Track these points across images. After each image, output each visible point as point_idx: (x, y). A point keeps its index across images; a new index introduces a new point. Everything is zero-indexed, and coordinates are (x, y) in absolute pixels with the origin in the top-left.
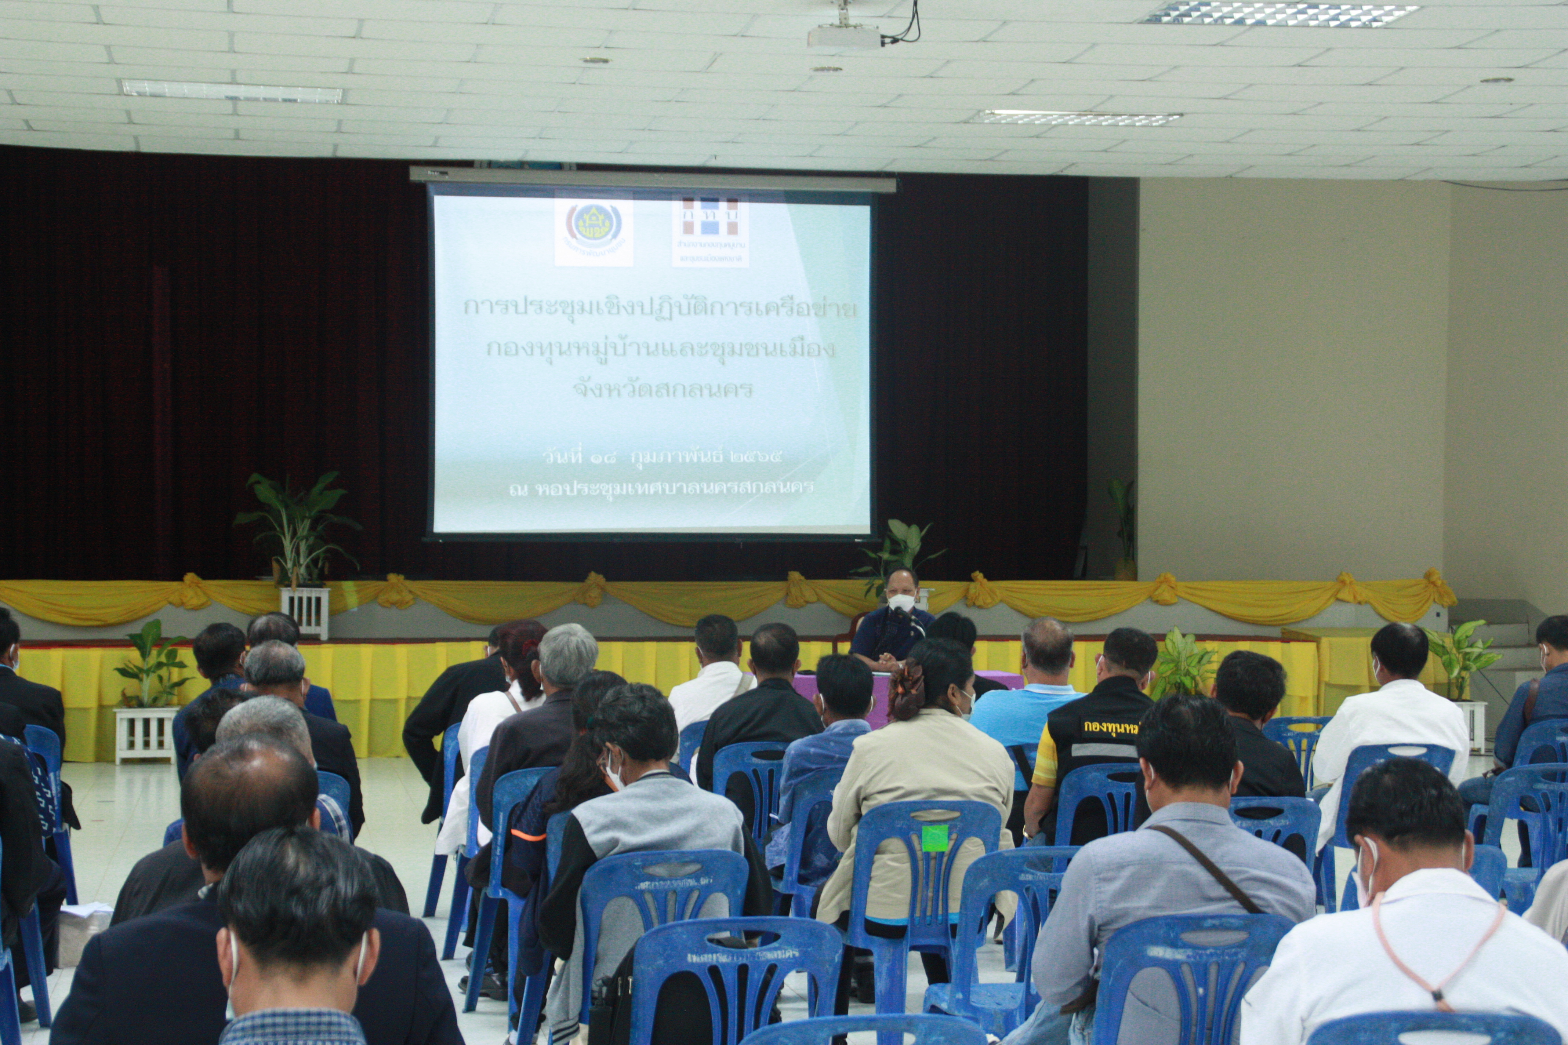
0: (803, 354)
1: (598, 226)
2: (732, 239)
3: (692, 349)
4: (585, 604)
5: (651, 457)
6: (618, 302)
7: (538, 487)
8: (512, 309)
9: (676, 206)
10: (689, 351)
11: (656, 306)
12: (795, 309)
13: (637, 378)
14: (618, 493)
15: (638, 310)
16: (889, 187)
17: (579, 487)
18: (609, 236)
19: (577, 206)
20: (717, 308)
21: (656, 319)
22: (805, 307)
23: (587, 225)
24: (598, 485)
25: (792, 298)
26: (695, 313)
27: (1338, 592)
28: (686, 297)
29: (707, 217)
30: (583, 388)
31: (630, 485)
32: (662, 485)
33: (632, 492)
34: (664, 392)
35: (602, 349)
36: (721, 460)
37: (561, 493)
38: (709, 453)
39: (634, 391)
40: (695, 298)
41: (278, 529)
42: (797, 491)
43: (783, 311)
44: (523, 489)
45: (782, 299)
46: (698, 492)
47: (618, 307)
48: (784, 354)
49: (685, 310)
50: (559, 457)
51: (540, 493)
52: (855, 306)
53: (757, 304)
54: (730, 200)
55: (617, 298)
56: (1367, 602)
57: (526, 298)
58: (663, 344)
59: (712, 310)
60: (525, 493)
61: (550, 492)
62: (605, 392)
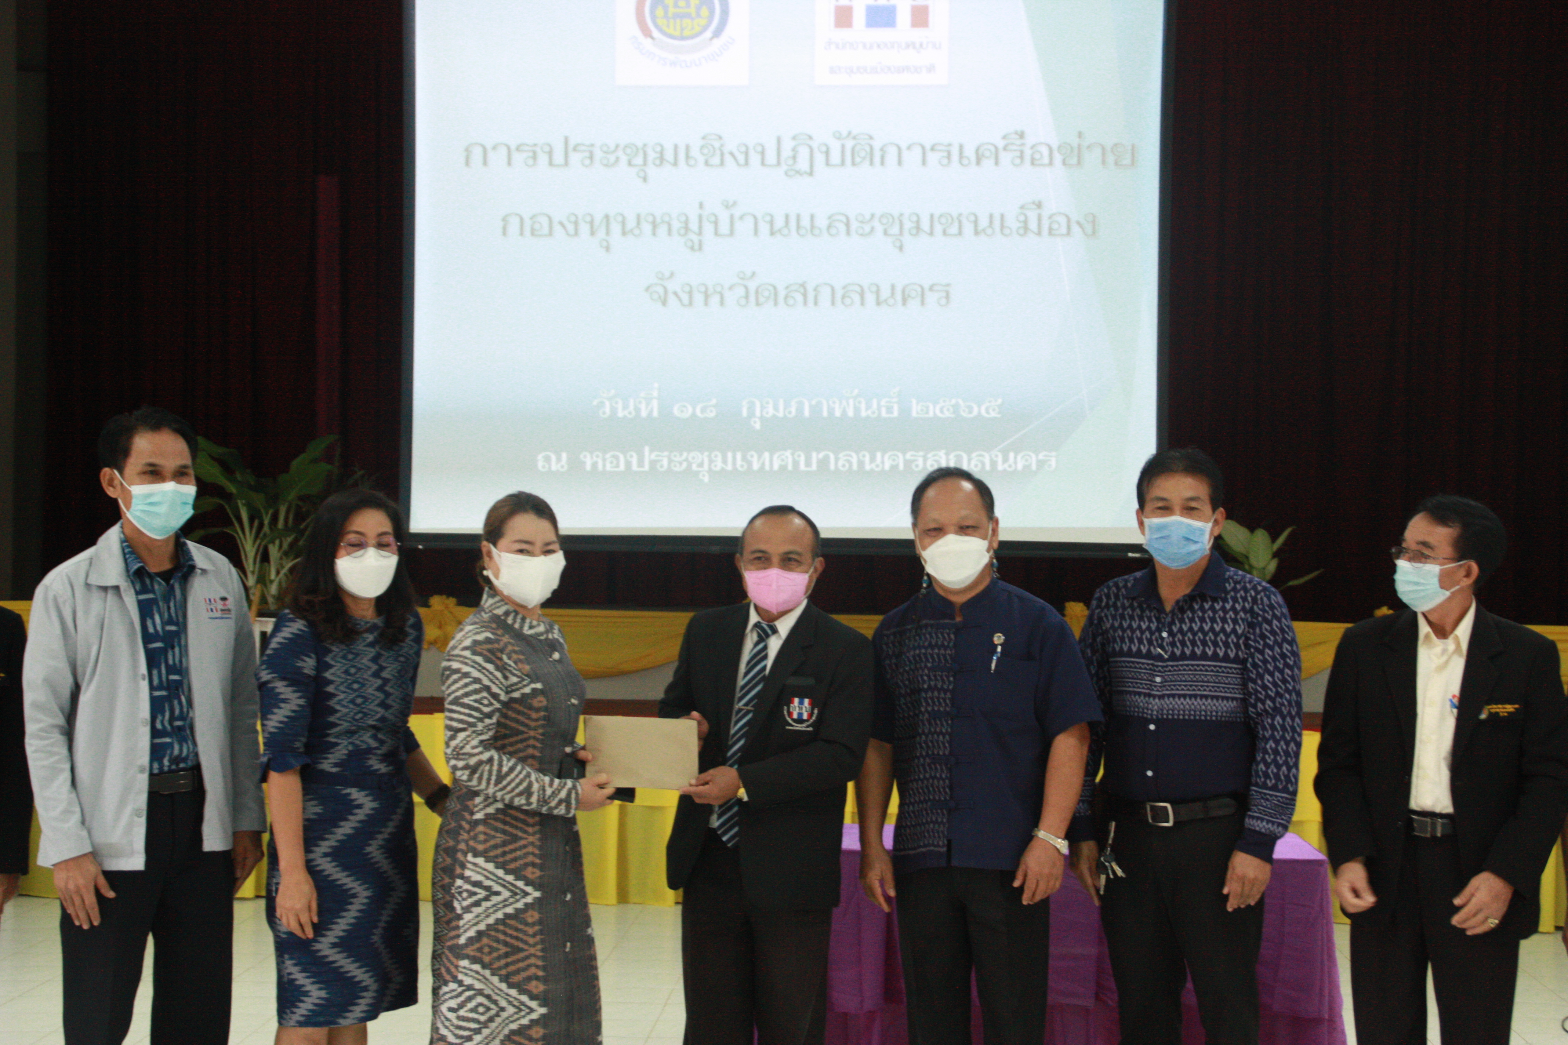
0: (1039, 233)
1: (688, 16)
2: (919, 34)
3: (848, 224)
5: (776, 408)
6: (722, 145)
7: (585, 457)
8: (543, 159)
10: (842, 227)
11: (786, 152)
12: (1028, 152)
13: (753, 274)
14: (718, 469)
15: (755, 158)
17: (653, 457)
18: (708, 34)
20: (892, 153)
21: (786, 174)
22: (1045, 151)
23: (670, 14)
24: (685, 454)
25: (1022, 135)
26: (854, 164)
28: (838, 136)
30: (661, 290)
31: (739, 456)
32: (793, 454)
33: (742, 466)
34: (799, 298)
35: (694, 226)
36: (896, 414)
37: (622, 467)
38: (875, 402)
39: (747, 297)
40: (854, 138)
42: (1027, 467)
43: (1006, 158)
44: (559, 460)
45: (1004, 137)
46: (855, 467)
47: (722, 154)
48: (1007, 231)
49: (835, 158)
50: (620, 406)
51: (588, 467)
52: (1133, 146)
53: (961, 147)
55: (720, 138)
57: (566, 140)
58: (798, 217)
59: (883, 158)
60: (562, 467)
61: (604, 466)
62: (699, 298)
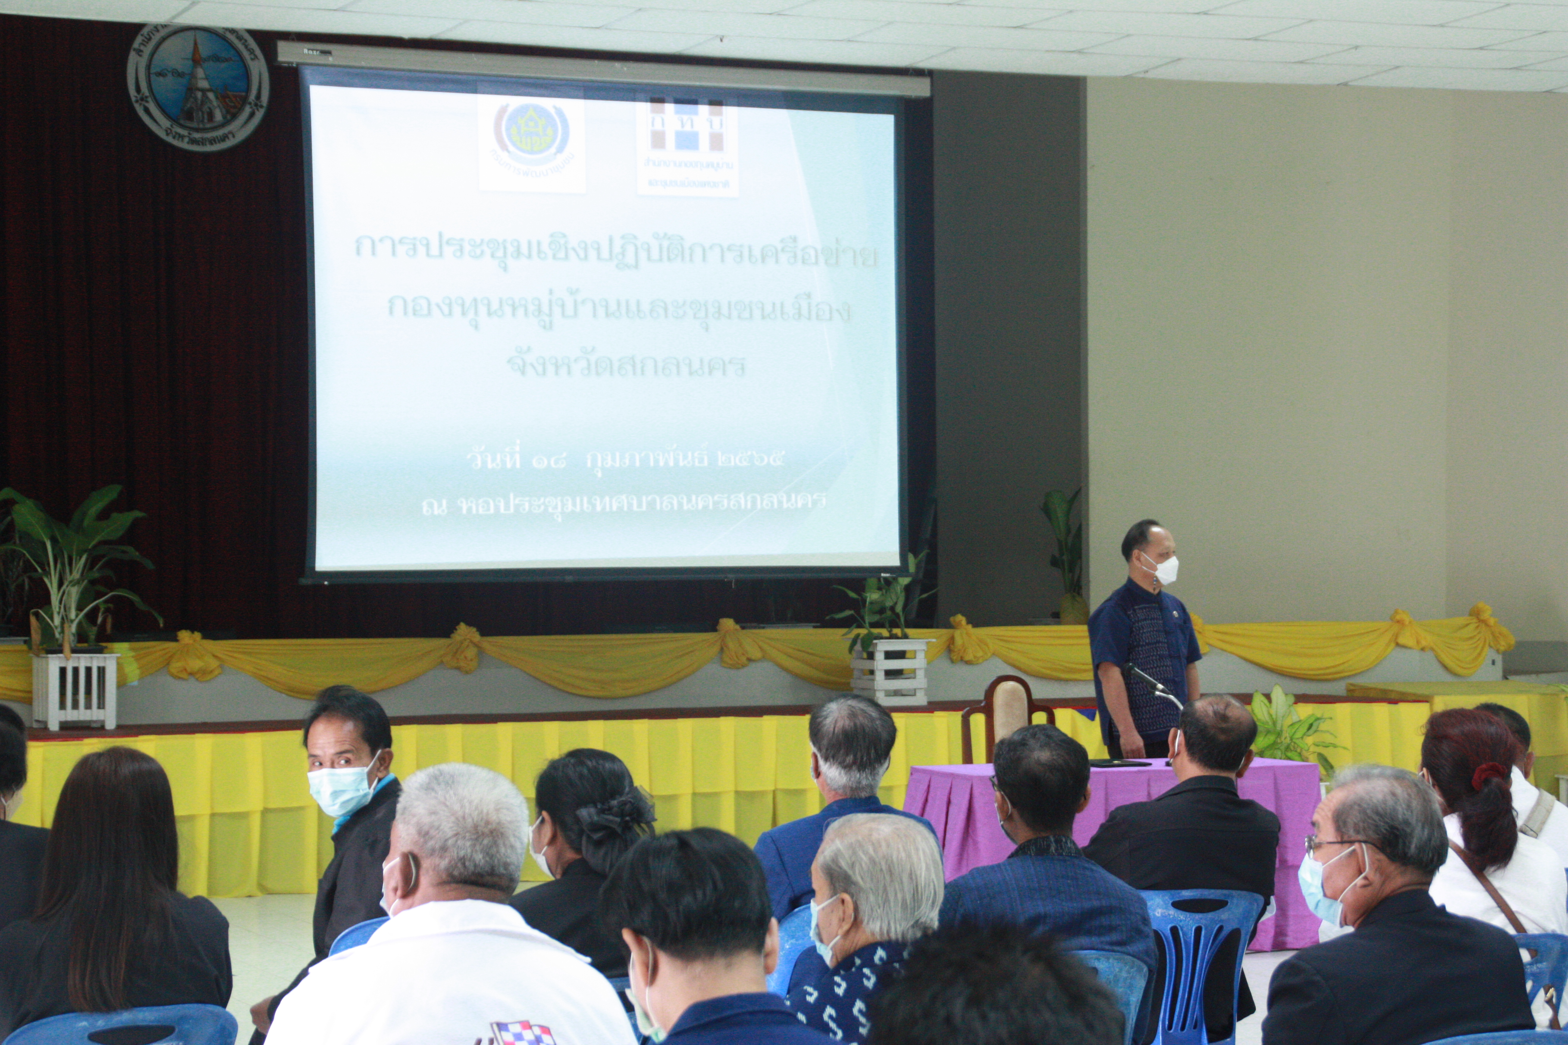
0: (809, 319)
1: (538, 134)
2: (716, 156)
3: (666, 309)
4: (458, 668)
5: (614, 460)
6: (566, 242)
7: (462, 502)
8: (421, 250)
9: (643, 108)
10: (661, 311)
11: (617, 249)
12: (800, 254)
13: (594, 349)
14: (569, 511)
15: (592, 254)
16: (920, 89)
17: (517, 502)
18: (553, 150)
19: (507, 106)
20: (698, 252)
21: (618, 267)
22: (812, 253)
23: (522, 133)
24: (542, 500)
25: (795, 240)
26: (669, 259)
27: (1396, 636)
28: (656, 236)
29: (683, 126)
30: (520, 362)
31: (585, 499)
32: (627, 498)
33: (588, 508)
34: (629, 369)
35: (545, 308)
36: (706, 463)
37: (492, 511)
38: (690, 454)
39: (589, 368)
40: (669, 238)
41: (39, 570)
42: (804, 506)
43: (783, 257)
44: (440, 506)
45: (782, 241)
46: (676, 508)
47: (566, 248)
48: (786, 316)
49: (655, 254)
50: (489, 459)
51: (464, 511)
52: (875, 251)
53: (750, 248)
54: (712, 103)
55: (564, 236)
56: (1432, 649)
57: (440, 235)
58: (627, 302)
59: (691, 255)
60: (443, 511)
61: (477, 510)
62: (551, 369)
